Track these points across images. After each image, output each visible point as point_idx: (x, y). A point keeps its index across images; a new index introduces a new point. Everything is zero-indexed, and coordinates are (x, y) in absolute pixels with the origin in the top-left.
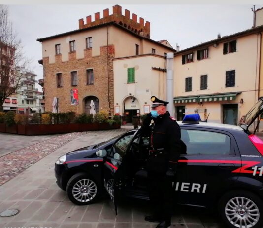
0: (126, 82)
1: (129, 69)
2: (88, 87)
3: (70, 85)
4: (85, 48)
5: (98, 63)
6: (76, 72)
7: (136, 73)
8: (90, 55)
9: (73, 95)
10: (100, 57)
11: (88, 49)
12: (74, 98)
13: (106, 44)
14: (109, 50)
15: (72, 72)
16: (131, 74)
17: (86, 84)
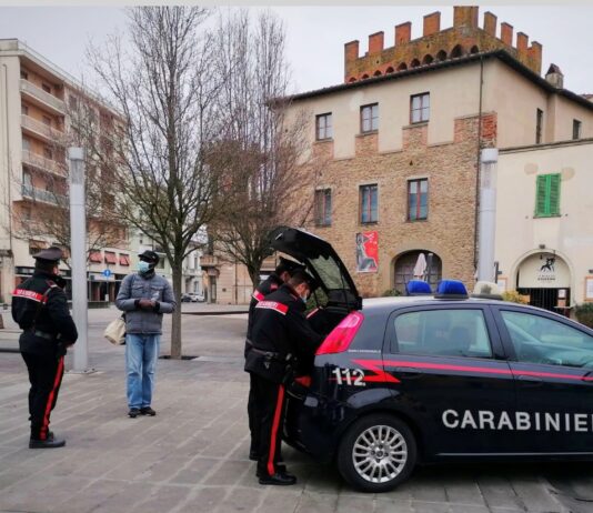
0: (532, 214)
1: (542, 179)
2: (408, 226)
3: (354, 221)
4: (407, 123)
5: (446, 162)
6: (376, 185)
7: (565, 188)
8: (420, 142)
9: (362, 247)
10: (452, 147)
11: (417, 125)
12: (365, 256)
13: (475, 111)
14: (484, 127)
15: (361, 187)
16: (548, 191)
17: (403, 218)
